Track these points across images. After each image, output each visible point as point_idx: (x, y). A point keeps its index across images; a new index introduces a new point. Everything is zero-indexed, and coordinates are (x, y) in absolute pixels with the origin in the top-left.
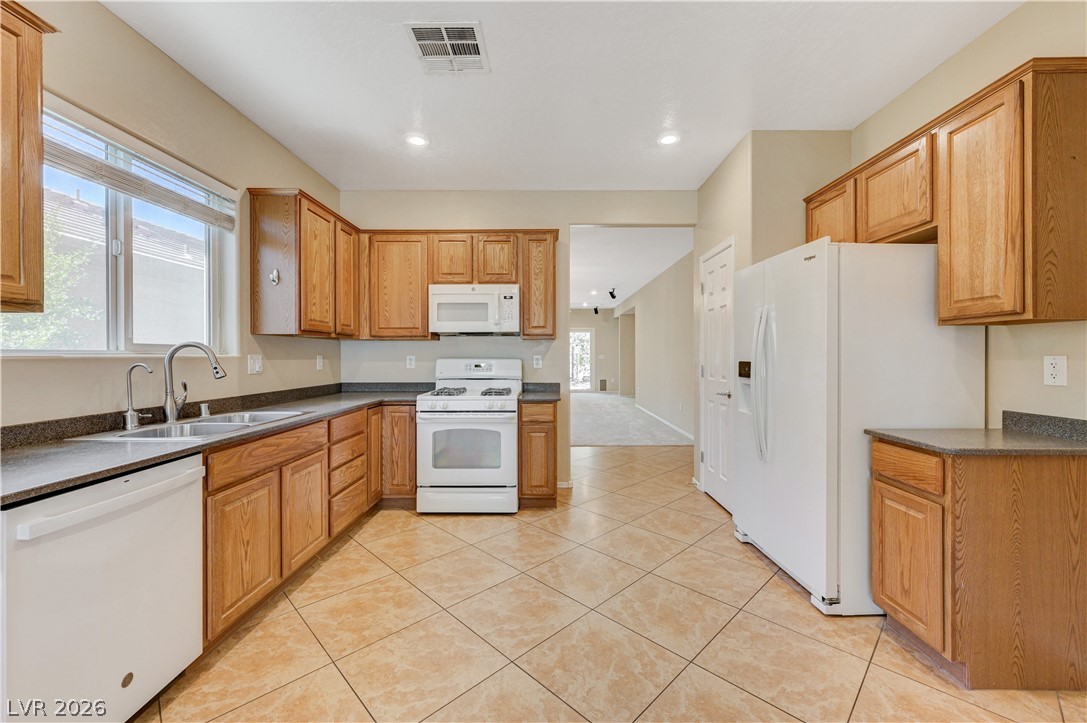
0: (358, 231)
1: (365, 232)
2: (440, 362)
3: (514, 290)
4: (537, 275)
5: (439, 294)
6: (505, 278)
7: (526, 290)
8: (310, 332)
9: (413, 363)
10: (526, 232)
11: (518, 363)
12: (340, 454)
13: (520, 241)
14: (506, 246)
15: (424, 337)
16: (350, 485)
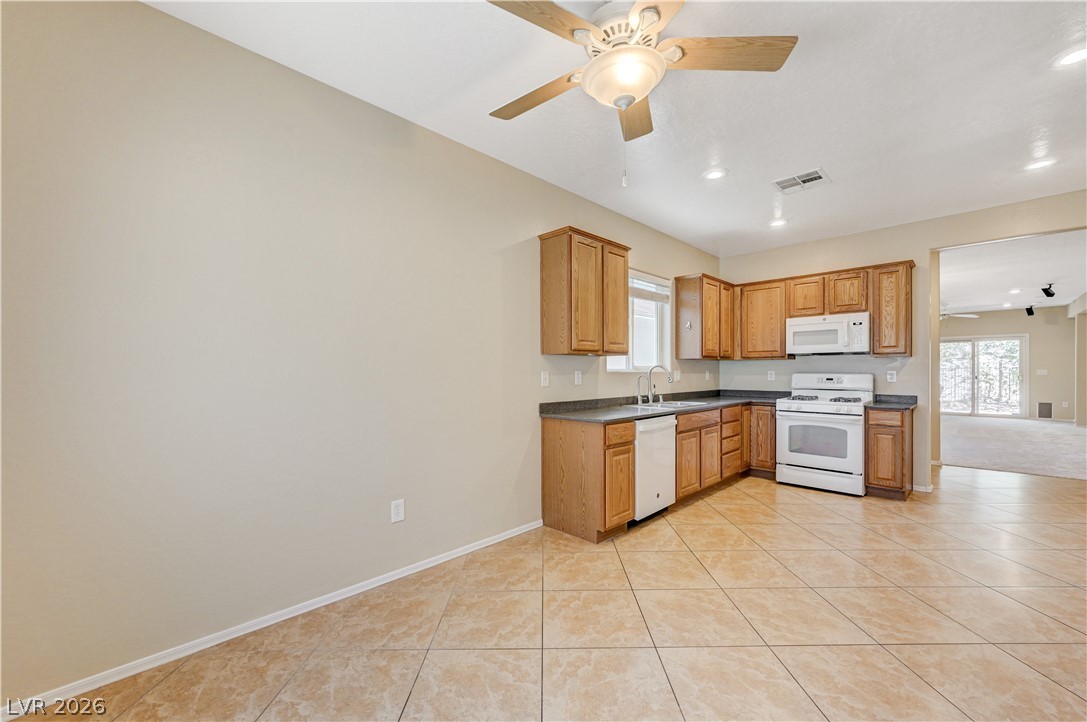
0: (733, 286)
1: (738, 286)
2: (794, 376)
3: (864, 317)
4: (888, 302)
5: (794, 325)
6: (855, 308)
7: (876, 317)
8: (707, 357)
9: (773, 376)
10: (876, 267)
11: (870, 377)
12: (727, 431)
13: (870, 276)
14: (856, 282)
15: (783, 357)
16: (732, 452)
